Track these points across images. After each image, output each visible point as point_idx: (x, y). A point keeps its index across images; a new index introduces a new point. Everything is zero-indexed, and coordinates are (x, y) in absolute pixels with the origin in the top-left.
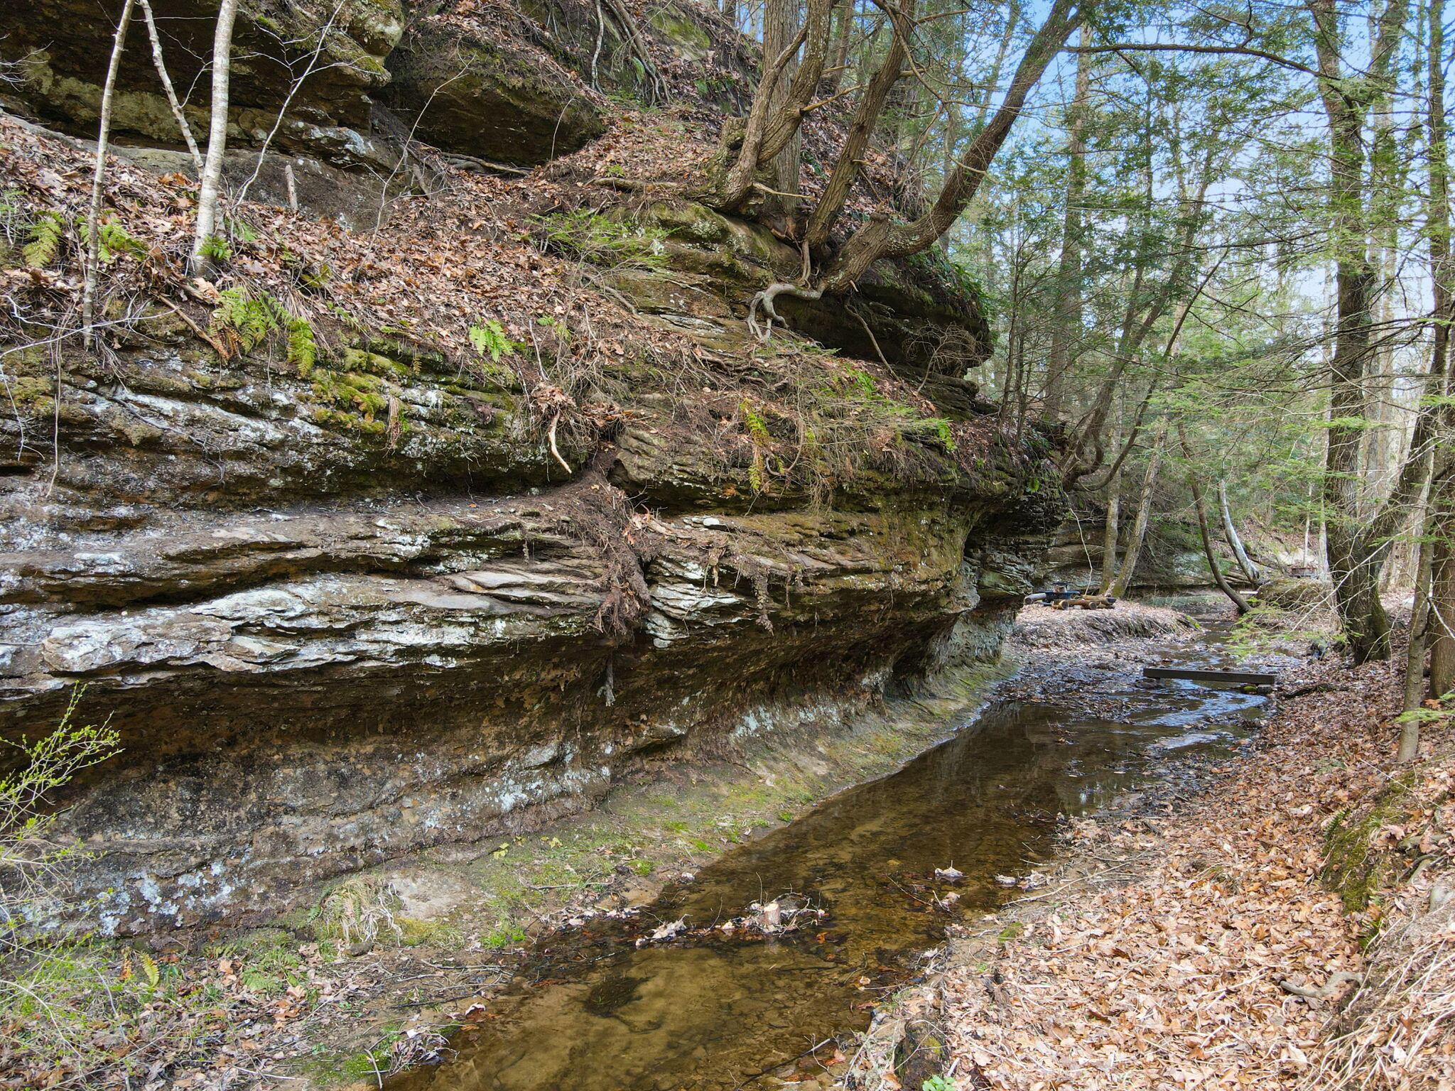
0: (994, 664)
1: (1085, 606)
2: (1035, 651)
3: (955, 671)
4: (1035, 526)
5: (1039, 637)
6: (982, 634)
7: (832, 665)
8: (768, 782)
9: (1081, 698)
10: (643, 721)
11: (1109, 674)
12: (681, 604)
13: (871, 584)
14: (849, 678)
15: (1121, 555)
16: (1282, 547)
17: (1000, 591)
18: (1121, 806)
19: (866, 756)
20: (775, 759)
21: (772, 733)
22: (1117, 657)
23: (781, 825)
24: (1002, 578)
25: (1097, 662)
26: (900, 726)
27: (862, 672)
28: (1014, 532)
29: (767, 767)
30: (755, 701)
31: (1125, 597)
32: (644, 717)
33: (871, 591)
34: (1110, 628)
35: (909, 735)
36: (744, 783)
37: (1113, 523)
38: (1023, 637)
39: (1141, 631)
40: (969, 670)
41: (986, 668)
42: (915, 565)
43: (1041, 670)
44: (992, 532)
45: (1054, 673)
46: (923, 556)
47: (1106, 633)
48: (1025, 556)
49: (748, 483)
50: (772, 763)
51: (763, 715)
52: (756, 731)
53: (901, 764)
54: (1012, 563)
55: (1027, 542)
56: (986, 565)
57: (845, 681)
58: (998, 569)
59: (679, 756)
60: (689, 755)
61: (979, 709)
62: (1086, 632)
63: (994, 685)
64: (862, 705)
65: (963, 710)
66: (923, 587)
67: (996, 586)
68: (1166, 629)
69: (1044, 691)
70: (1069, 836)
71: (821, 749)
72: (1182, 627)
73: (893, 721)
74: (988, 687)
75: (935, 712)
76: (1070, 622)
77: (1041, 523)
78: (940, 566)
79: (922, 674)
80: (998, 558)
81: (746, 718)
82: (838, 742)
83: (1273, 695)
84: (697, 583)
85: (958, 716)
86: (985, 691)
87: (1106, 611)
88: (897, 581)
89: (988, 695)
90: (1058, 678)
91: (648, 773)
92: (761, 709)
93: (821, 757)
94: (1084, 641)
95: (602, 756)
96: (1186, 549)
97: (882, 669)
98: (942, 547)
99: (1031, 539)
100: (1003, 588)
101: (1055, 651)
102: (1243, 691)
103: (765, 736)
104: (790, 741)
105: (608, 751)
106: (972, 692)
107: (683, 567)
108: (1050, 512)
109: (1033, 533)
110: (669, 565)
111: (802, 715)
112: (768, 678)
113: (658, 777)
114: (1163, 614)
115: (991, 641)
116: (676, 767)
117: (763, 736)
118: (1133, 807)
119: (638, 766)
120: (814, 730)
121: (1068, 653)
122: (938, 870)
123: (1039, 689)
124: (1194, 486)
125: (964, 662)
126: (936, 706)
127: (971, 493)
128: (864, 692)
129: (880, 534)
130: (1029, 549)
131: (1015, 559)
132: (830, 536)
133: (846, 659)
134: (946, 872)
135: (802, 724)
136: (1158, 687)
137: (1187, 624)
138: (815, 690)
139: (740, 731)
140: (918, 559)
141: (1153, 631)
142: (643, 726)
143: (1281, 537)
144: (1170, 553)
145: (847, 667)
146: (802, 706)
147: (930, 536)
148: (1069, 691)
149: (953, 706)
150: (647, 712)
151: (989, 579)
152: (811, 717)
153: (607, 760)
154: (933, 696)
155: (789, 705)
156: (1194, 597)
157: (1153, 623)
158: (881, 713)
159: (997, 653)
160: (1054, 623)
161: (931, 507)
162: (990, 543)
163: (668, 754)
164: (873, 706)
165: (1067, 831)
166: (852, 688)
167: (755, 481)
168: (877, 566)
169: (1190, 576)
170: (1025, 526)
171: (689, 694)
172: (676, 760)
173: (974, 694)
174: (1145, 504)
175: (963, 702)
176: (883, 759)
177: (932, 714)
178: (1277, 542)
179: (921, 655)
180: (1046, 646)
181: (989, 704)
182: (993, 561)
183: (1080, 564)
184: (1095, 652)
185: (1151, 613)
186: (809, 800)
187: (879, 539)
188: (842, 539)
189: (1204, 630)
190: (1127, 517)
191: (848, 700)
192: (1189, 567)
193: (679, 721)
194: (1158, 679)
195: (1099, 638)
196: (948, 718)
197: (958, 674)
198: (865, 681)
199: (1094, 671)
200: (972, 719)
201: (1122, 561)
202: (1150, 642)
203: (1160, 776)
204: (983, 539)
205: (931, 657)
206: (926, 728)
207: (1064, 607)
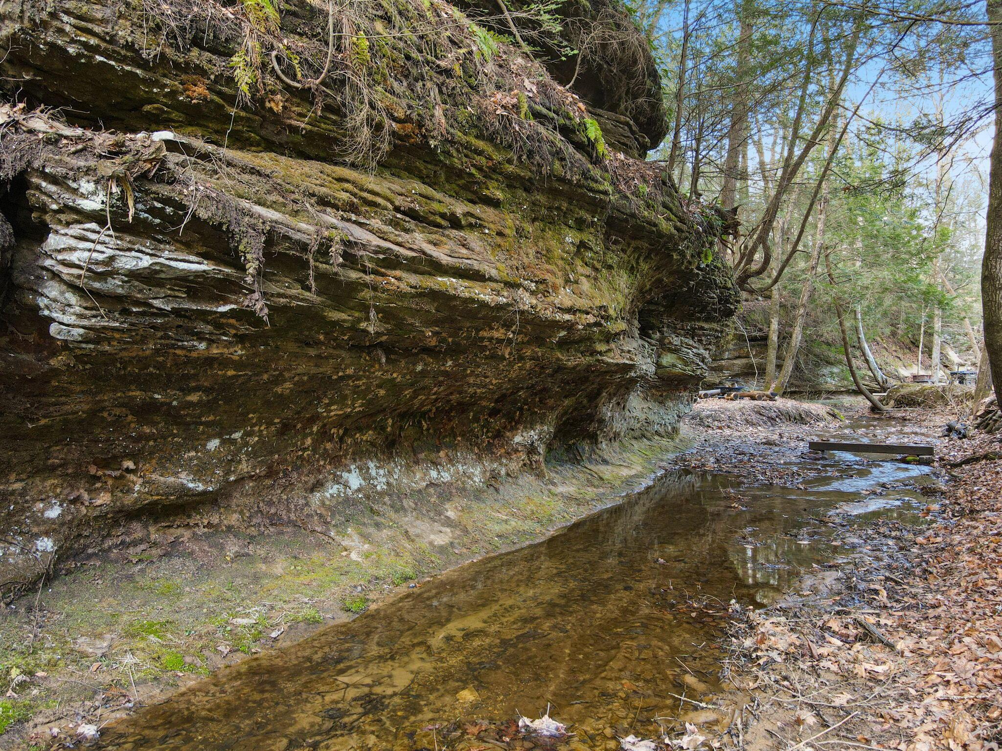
0: (673, 439)
1: (753, 398)
2: (710, 432)
3: (634, 442)
4: (709, 313)
5: (714, 420)
6: (662, 411)
7: (476, 419)
8: (354, 556)
9: (752, 467)
10: (128, 470)
11: (777, 449)
12: (74, 257)
13: (484, 294)
14: (498, 435)
15: (779, 367)
16: (900, 363)
17: (677, 370)
18: (815, 590)
19: (506, 521)
20: (377, 525)
21: (382, 494)
22: (782, 437)
23: (344, 618)
24: (679, 358)
25: (764, 440)
26: (561, 489)
27: (514, 429)
28: (691, 317)
29: (362, 535)
30: (360, 454)
31: (784, 395)
32: (130, 464)
33: (483, 305)
34: (774, 415)
35: (569, 499)
36: (318, 556)
37: (774, 337)
38: (700, 420)
39: (800, 419)
40: (648, 443)
41: (664, 442)
42: (555, 288)
43: (715, 445)
44: (670, 316)
45: (727, 448)
46: (567, 281)
47: (771, 419)
48: (700, 341)
49: (231, 81)
50: (371, 530)
51: (373, 472)
52: (359, 490)
53: (551, 532)
54: (690, 347)
55: (702, 328)
56: (664, 347)
57: (494, 437)
58: (675, 351)
59: (215, 520)
60: (234, 519)
61: (653, 476)
62: (754, 417)
63: (671, 456)
64: (514, 466)
65: (636, 476)
66: (567, 317)
67: (674, 366)
68: (818, 418)
69: (717, 461)
70: (748, 643)
71: (451, 514)
72: (830, 418)
73: (554, 484)
74: (665, 458)
75: (605, 477)
76: (740, 410)
77: (715, 310)
78: (591, 298)
79: (593, 439)
80: (676, 341)
81: (345, 475)
82: (475, 505)
83: (936, 464)
84: (97, 217)
85: (628, 482)
86: (662, 460)
87: (771, 403)
88: (526, 300)
89: (664, 464)
90: (731, 451)
91: (155, 544)
92: (371, 465)
93: (449, 523)
94: (753, 425)
95: (38, 521)
96: (829, 363)
97: (538, 427)
98: (596, 279)
99: (706, 326)
100: (679, 368)
101: (727, 432)
102: (904, 461)
103: (370, 495)
104: (408, 503)
105: (54, 513)
106: (649, 461)
107: (75, 191)
108: (724, 300)
109: (708, 319)
110: (52, 188)
111: (434, 474)
112: (383, 428)
113: (172, 550)
114: (817, 407)
115: (670, 418)
116: (207, 536)
117: (368, 497)
118: (832, 593)
119: (139, 535)
120: (446, 492)
121: (739, 434)
122: (524, 721)
123: (712, 460)
124: (839, 309)
125: (643, 436)
126: (606, 472)
127: (632, 222)
128: (516, 451)
129: (500, 234)
130: (704, 335)
131: (691, 342)
132: (411, 214)
133: (493, 413)
134: (537, 724)
135: (431, 484)
136: (823, 458)
137: (834, 416)
138: (454, 447)
139: (333, 490)
140: (560, 281)
141: (808, 419)
142: (132, 477)
143: (900, 356)
144: (817, 365)
145: (497, 423)
146: (435, 464)
147: (578, 262)
148: (741, 461)
149: (625, 472)
150: (132, 456)
151: (668, 359)
152: (446, 477)
153: (50, 529)
154: (605, 462)
155: (417, 463)
156: (835, 400)
157: (808, 413)
158: (540, 476)
159: (675, 430)
160: (727, 410)
161: (580, 225)
162: (668, 327)
163: (196, 519)
164: (530, 467)
165: (746, 635)
166: (502, 446)
167: (244, 78)
168: (494, 273)
169: (831, 383)
170: (701, 312)
171: (219, 435)
172: (209, 525)
173: (650, 463)
174: (800, 321)
175: (637, 469)
176: (528, 525)
177: (601, 479)
178: (897, 359)
179: (591, 418)
180: (720, 428)
181: (663, 472)
182: (670, 343)
183: (748, 373)
184: (763, 433)
185: (807, 406)
186: (406, 579)
187: (499, 240)
188: (439, 226)
189: (847, 421)
190: (785, 337)
191: (498, 459)
192: (831, 378)
193: (199, 472)
194: (823, 451)
195: (765, 423)
196: (617, 483)
197: (636, 445)
198: (518, 439)
199: (762, 446)
200: (644, 485)
201: (779, 372)
202: (806, 427)
203: (854, 547)
204: (662, 322)
205: (601, 421)
206: (591, 492)
207: (736, 398)
